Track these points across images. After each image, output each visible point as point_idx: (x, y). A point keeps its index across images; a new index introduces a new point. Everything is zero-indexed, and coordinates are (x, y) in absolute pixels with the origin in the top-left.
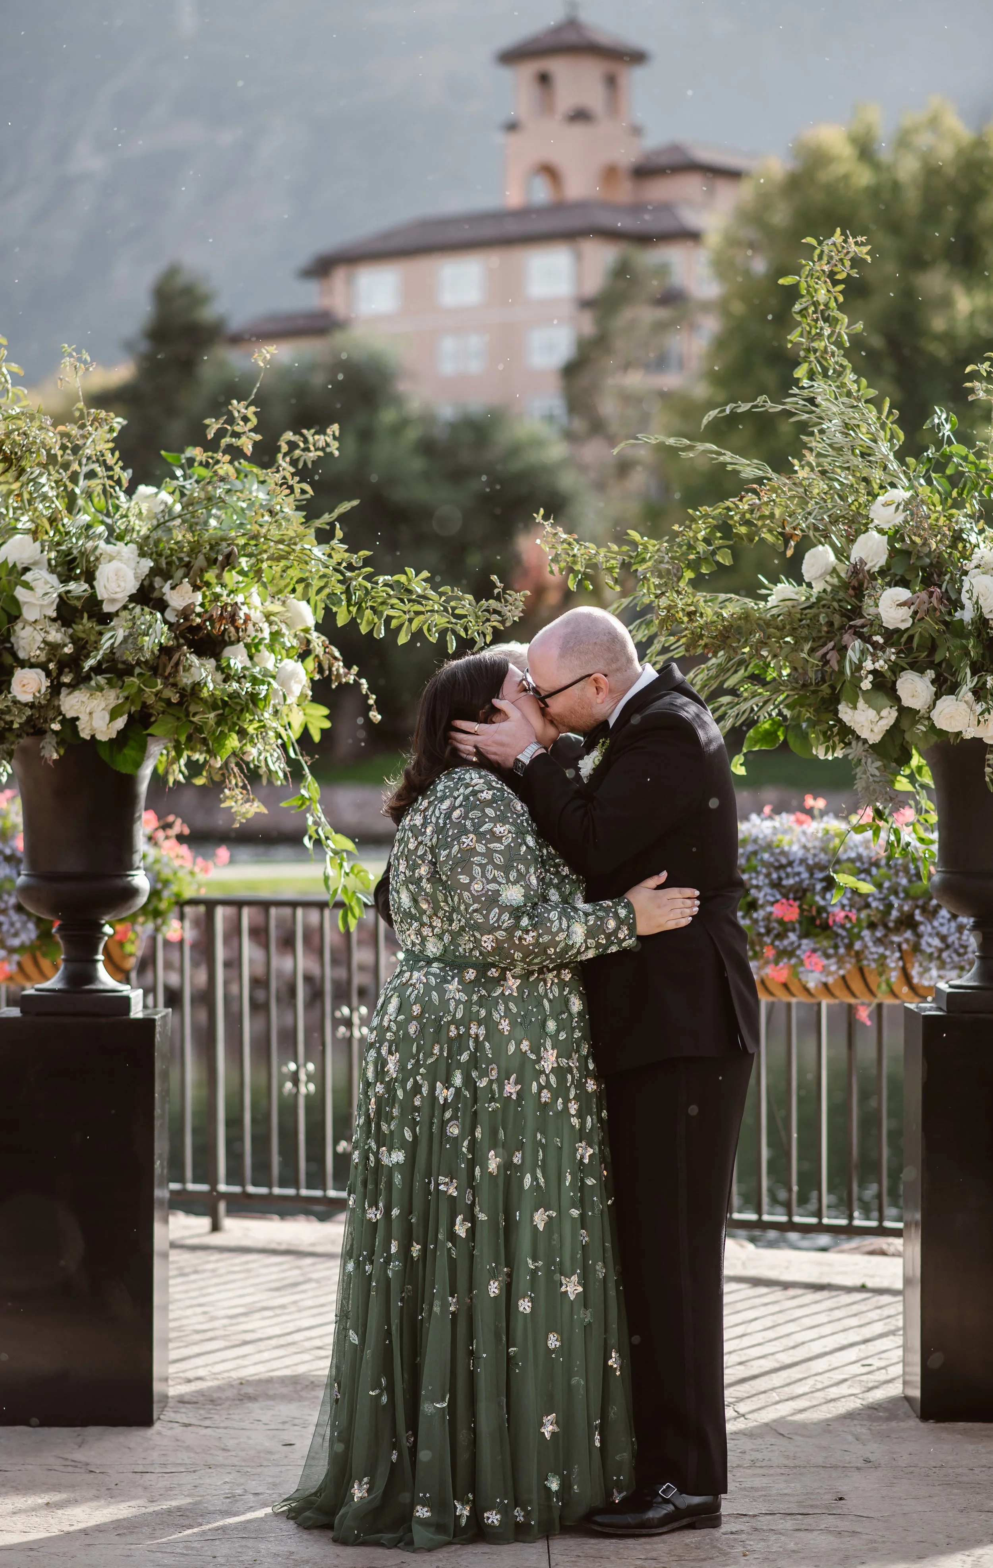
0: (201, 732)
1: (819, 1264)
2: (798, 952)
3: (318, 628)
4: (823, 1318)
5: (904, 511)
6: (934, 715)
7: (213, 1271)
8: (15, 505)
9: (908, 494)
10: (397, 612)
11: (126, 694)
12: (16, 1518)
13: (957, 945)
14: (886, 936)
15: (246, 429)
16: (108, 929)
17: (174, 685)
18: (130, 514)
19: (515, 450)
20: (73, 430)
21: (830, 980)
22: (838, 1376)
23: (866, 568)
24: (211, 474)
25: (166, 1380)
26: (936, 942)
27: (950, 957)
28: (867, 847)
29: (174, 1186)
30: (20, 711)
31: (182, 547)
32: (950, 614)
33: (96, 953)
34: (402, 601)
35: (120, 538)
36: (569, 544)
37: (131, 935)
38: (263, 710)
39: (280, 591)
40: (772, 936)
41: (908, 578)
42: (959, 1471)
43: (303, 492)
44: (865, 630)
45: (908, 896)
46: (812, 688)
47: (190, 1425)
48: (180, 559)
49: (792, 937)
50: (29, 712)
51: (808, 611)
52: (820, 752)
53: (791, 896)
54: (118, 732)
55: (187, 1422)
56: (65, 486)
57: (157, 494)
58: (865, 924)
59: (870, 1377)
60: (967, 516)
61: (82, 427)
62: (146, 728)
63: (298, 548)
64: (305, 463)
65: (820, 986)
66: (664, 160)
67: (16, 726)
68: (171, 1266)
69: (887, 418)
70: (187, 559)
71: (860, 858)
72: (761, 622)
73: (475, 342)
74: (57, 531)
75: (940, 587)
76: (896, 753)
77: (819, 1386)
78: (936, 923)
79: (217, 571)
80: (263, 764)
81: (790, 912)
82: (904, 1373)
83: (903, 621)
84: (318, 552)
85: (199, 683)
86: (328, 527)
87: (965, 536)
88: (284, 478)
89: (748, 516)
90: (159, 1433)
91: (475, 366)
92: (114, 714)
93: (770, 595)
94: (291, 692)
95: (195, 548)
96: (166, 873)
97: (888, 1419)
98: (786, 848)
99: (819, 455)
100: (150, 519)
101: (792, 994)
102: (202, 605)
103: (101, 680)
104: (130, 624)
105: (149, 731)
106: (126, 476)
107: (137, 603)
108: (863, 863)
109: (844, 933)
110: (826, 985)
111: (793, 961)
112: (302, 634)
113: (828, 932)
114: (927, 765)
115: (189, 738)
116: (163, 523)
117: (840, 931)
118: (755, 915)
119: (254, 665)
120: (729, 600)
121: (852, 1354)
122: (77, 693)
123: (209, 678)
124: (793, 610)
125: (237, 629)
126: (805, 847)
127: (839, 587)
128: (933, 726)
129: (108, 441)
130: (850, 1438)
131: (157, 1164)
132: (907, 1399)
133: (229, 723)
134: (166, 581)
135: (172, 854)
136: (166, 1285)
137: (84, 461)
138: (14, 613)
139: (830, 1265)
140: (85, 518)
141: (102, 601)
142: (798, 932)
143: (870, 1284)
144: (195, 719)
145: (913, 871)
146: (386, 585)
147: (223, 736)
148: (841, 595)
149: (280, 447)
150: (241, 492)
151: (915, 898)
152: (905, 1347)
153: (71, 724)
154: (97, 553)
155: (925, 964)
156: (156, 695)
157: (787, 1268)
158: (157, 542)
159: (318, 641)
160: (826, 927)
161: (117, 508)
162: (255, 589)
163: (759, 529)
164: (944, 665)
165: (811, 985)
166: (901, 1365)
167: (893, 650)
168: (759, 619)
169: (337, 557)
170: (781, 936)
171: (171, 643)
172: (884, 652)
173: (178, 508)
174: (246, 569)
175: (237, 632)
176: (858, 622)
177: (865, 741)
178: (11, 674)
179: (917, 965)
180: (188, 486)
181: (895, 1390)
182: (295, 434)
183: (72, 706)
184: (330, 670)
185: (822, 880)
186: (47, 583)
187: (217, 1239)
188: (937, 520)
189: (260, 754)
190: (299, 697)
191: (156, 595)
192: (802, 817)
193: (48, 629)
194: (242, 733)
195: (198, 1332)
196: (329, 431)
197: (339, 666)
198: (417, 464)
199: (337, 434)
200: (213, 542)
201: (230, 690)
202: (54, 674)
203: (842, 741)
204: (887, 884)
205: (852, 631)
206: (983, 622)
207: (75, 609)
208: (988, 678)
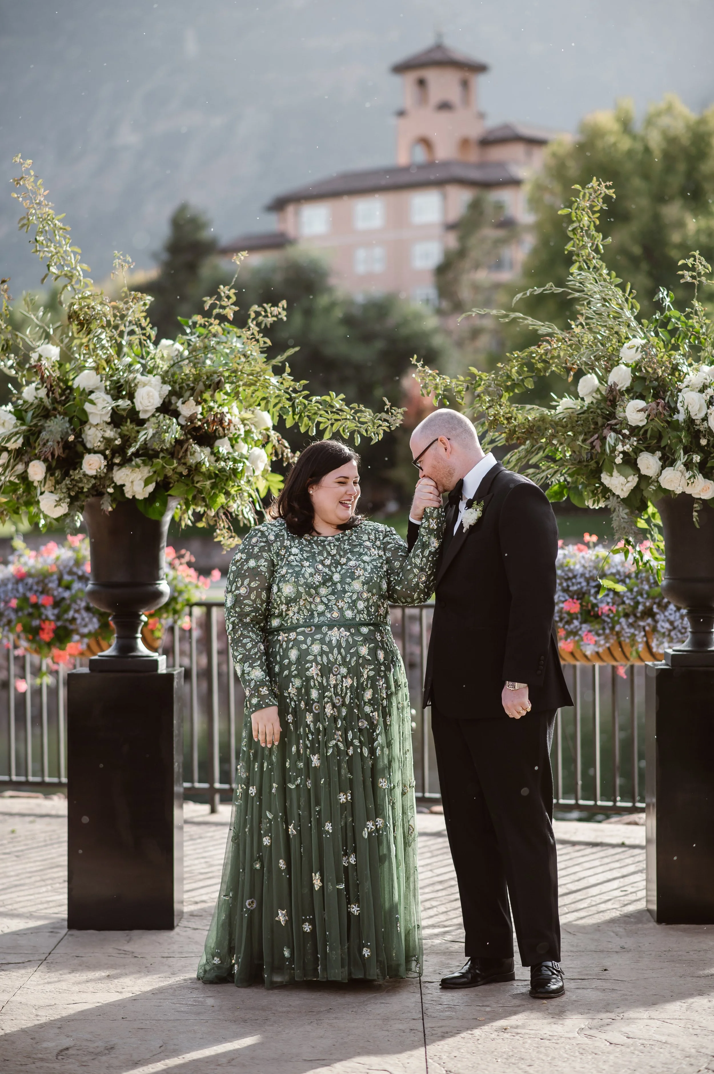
0: (202, 493)
1: (596, 830)
2: (580, 632)
3: (275, 428)
4: (597, 863)
5: (641, 352)
6: (661, 479)
7: (212, 837)
8: (85, 352)
9: (644, 341)
10: (324, 419)
11: (154, 469)
12: (89, 984)
13: (680, 627)
14: (635, 622)
15: (229, 303)
16: (144, 618)
17: (185, 464)
18: (156, 357)
19: (405, 322)
20: (121, 305)
21: (601, 650)
22: (605, 897)
23: (618, 388)
24: (207, 332)
25: (182, 902)
26: (667, 625)
27: (676, 635)
28: (623, 566)
29: (187, 785)
30: (88, 480)
31: (188, 378)
32: (671, 416)
33: (136, 632)
34: (327, 412)
35: (150, 372)
36: (434, 377)
37: (158, 626)
38: (240, 479)
39: (250, 406)
40: (563, 622)
41: (644, 394)
42: (680, 953)
43: (265, 343)
44: (617, 427)
45: (649, 596)
46: (585, 464)
47: (197, 929)
48: (188, 385)
49: (576, 623)
50: (93, 481)
51: (581, 415)
52: (589, 503)
53: (575, 597)
54: (150, 494)
55: (195, 927)
56: (116, 340)
57: (173, 344)
58: (622, 614)
59: (626, 898)
60: (680, 355)
61: (126, 303)
62: (167, 491)
63: (262, 378)
64: (266, 325)
65: (594, 654)
66: (499, 134)
67: (85, 490)
68: (185, 834)
69: (629, 295)
70: (192, 385)
71: (618, 572)
72: (553, 423)
73: (378, 252)
74: (111, 368)
75: (664, 399)
76: (638, 504)
77: (594, 903)
78: (667, 614)
79: (211, 393)
80: (240, 513)
81: (574, 607)
82: (647, 896)
83: (641, 421)
84: (274, 380)
85: (200, 463)
86: (280, 364)
87: (679, 368)
88: (253, 334)
89: (544, 357)
90: (178, 934)
91: (378, 268)
92: (147, 482)
93: (558, 406)
94: (257, 468)
95: (197, 378)
96: (181, 586)
97: (636, 923)
98: (572, 567)
99: (587, 318)
100: (169, 360)
101: (576, 659)
102: (202, 414)
103: (139, 461)
104: (157, 426)
105: (169, 493)
106: (153, 333)
107: (161, 413)
108: (620, 576)
109: (609, 620)
110: (598, 653)
111: (577, 638)
112: (264, 432)
113: (599, 620)
114: (659, 512)
115: (194, 498)
116: (176, 363)
117: (607, 619)
119: (235, 451)
120: (533, 409)
121: (615, 884)
122: (123, 469)
123: (206, 459)
124: (572, 415)
125: (224, 429)
126: (584, 566)
127: (601, 400)
128: (660, 486)
129: (143, 312)
130: (612, 934)
131: (176, 765)
132: (649, 911)
133: (219, 487)
134: (179, 399)
135: (184, 574)
136: (182, 846)
137: (127, 324)
138: (84, 419)
139: (602, 831)
140: (128, 360)
141: (139, 412)
142: (580, 620)
143: (627, 842)
144: (198, 485)
145: (652, 581)
146: (316, 402)
147: (215, 495)
148: (603, 405)
149: (250, 315)
150: (226, 343)
151: (654, 598)
152: (647, 880)
153: (120, 489)
154: (136, 381)
155: (660, 639)
156: (173, 470)
157: (575, 833)
158: (173, 375)
159: (274, 436)
160: (597, 617)
161: (148, 353)
162: (235, 404)
163: (551, 365)
164: (667, 448)
165: (588, 653)
166: (645, 891)
167: (635, 439)
168: (551, 421)
169: (286, 384)
170: (569, 622)
171: (182, 437)
172: (629, 440)
173: (186, 353)
174: (229, 391)
175: (224, 430)
176: (613, 422)
177: (618, 497)
178: (82, 457)
179: (655, 640)
180: (193, 340)
181: (642, 905)
182: (259, 306)
183: (120, 478)
184: (282, 454)
185: (595, 587)
186: (104, 400)
187: (214, 818)
188: (662, 357)
189: (238, 507)
190: (263, 471)
191: (172, 407)
192: (582, 547)
193: (105, 429)
194: (227, 494)
195: (201, 874)
196: (280, 305)
197: (288, 452)
198: (342, 331)
199: (285, 306)
200: (209, 375)
201: (220, 467)
202: (109, 458)
203: (604, 496)
204: (635, 589)
205: (609, 427)
206: (690, 421)
207: (122, 416)
208: (694, 456)
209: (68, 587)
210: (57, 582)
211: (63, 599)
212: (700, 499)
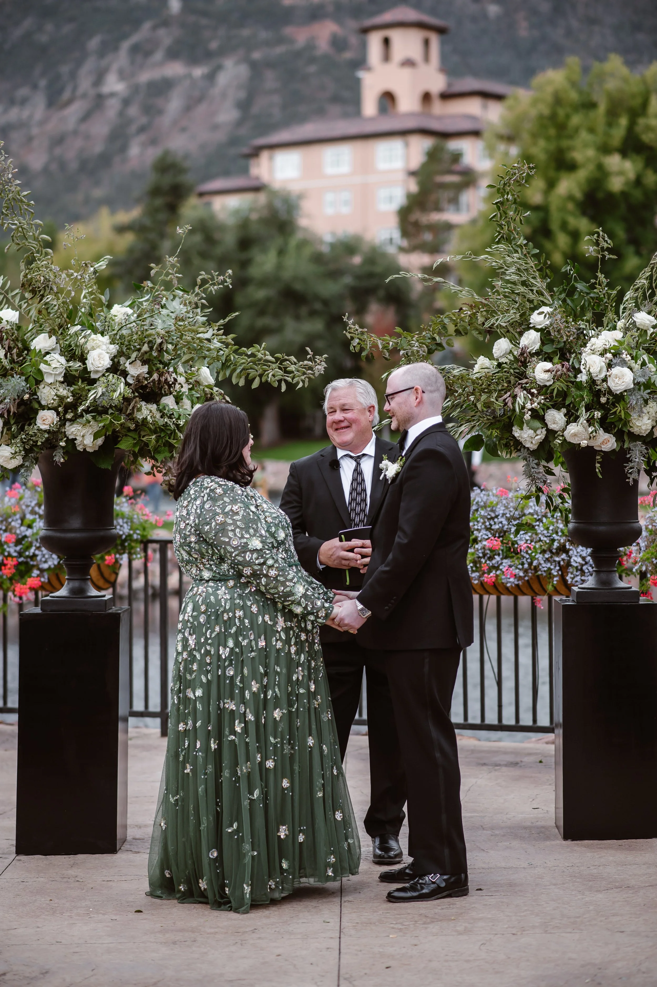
0: (148, 446)
2: (501, 567)
3: (217, 385)
5: (549, 318)
6: (566, 434)
9: (552, 309)
11: (103, 424)
14: (551, 557)
15: (174, 271)
17: (132, 419)
20: (73, 273)
21: (520, 583)
23: (528, 351)
24: (153, 297)
25: (125, 826)
26: (579, 560)
30: (42, 435)
32: (575, 377)
35: (101, 333)
40: (485, 558)
41: (551, 356)
42: (581, 868)
44: (527, 385)
45: (563, 534)
46: (498, 419)
47: (139, 852)
48: (135, 347)
49: (497, 558)
50: (46, 436)
51: (496, 374)
52: (504, 455)
53: (497, 535)
54: (99, 447)
55: (136, 851)
56: (68, 306)
57: (123, 309)
58: (538, 551)
60: (585, 321)
62: (116, 445)
65: (514, 586)
67: (39, 443)
69: (544, 265)
70: (138, 347)
72: (470, 381)
73: (345, 196)
75: (568, 361)
76: (546, 453)
81: (496, 543)
82: (555, 813)
83: (548, 381)
85: (146, 418)
87: (585, 332)
90: (120, 858)
91: (345, 210)
92: (96, 436)
93: (475, 365)
97: (545, 840)
98: (494, 508)
99: (503, 286)
100: (118, 324)
101: (499, 591)
102: (148, 373)
103: (89, 417)
104: (106, 385)
105: (118, 446)
107: (110, 373)
108: (538, 516)
109: (527, 556)
110: (518, 586)
111: (498, 572)
112: (207, 389)
113: (518, 556)
115: (141, 450)
116: (125, 325)
117: (525, 555)
118: (477, 546)
119: (179, 408)
120: (453, 368)
122: (75, 425)
124: (488, 374)
125: (169, 387)
126: (505, 507)
127: (513, 361)
128: (565, 440)
132: (556, 827)
133: (164, 441)
134: (126, 360)
135: (140, 513)
138: (39, 379)
141: (90, 372)
142: (501, 556)
144: (144, 439)
148: (515, 365)
153: (72, 442)
155: (573, 573)
156: (121, 425)
158: (122, 337)
159: (217, 393)
160: (516, 553)
162: (179, 364)
164: (571, 406)
165: (509, 586)
167: (543, 397)
168: (468, 379)
170: (491, 558)
171: (130, 395)
172: (537, 399)
173: (134, 316)
175: (169, 389)
176: (525, 381)
177: (528, 448)
178: (36, 413)
179: (568, 573)
181: (551, 822)
183: (72, 432)
186: (58, 361)
191: (121, 367)
193: (59, 388)
194: (171, 447)
196: (227, 273)
198: (311, 268)
201: (164, 422)
202: (62, 414)
203: (516, 448)
204: (551, 528)
205: (520, 386)
206: (592, 382)
207: (74, 376)
208: (596, 413)
209: (30, 526)
210: (19, 521)
211: (25, 537)
212: (601, 451)
